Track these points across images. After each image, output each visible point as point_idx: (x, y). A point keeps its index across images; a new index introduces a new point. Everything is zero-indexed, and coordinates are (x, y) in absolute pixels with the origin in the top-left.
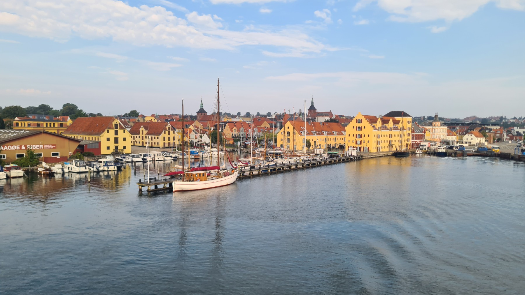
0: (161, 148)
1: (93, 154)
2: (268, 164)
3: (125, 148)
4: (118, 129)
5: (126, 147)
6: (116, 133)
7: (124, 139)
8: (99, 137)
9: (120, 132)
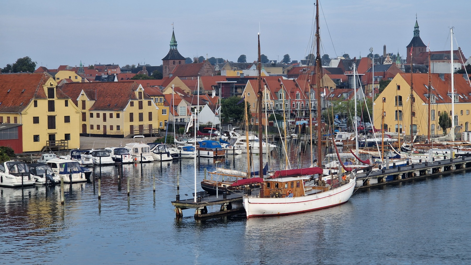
0: (127, 137)
1: (13, 152)
2: (394, 164)
3: (67, 137)
4: (55, 99)
5: (71, 137)
6: (51, 107)
7: (67, 119)
8: (19, 117)
9: (59, 103)
